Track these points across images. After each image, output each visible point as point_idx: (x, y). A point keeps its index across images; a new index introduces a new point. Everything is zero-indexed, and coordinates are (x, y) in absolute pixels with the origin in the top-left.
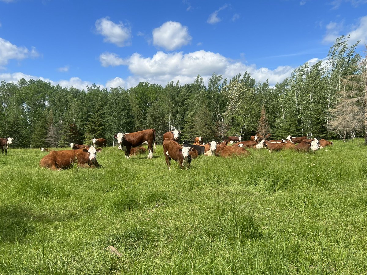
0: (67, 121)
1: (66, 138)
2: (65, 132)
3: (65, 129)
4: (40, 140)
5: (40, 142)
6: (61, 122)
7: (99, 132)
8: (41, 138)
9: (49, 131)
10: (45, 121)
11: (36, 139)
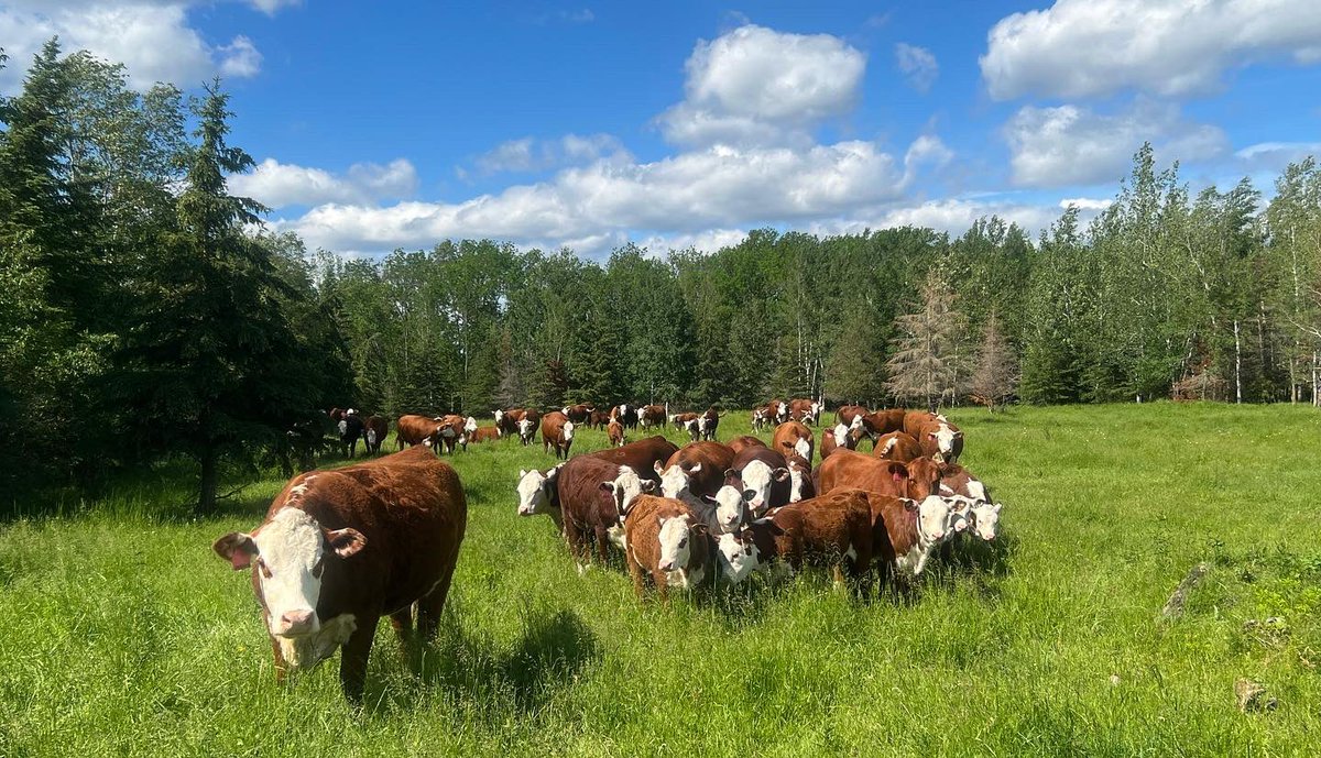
0: (543, 355)
1: (539, 394)
2: (538, 380)
3: (538, 373)
4: (483, 400)
5: (483, 404)
6: (528, 354)
7: (599, 384)
8: (484, 394)
9: (504, 378)
10: (494, 355)
11: (475, 397)
